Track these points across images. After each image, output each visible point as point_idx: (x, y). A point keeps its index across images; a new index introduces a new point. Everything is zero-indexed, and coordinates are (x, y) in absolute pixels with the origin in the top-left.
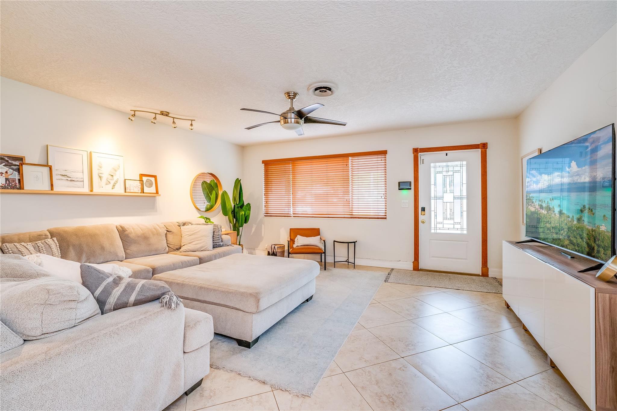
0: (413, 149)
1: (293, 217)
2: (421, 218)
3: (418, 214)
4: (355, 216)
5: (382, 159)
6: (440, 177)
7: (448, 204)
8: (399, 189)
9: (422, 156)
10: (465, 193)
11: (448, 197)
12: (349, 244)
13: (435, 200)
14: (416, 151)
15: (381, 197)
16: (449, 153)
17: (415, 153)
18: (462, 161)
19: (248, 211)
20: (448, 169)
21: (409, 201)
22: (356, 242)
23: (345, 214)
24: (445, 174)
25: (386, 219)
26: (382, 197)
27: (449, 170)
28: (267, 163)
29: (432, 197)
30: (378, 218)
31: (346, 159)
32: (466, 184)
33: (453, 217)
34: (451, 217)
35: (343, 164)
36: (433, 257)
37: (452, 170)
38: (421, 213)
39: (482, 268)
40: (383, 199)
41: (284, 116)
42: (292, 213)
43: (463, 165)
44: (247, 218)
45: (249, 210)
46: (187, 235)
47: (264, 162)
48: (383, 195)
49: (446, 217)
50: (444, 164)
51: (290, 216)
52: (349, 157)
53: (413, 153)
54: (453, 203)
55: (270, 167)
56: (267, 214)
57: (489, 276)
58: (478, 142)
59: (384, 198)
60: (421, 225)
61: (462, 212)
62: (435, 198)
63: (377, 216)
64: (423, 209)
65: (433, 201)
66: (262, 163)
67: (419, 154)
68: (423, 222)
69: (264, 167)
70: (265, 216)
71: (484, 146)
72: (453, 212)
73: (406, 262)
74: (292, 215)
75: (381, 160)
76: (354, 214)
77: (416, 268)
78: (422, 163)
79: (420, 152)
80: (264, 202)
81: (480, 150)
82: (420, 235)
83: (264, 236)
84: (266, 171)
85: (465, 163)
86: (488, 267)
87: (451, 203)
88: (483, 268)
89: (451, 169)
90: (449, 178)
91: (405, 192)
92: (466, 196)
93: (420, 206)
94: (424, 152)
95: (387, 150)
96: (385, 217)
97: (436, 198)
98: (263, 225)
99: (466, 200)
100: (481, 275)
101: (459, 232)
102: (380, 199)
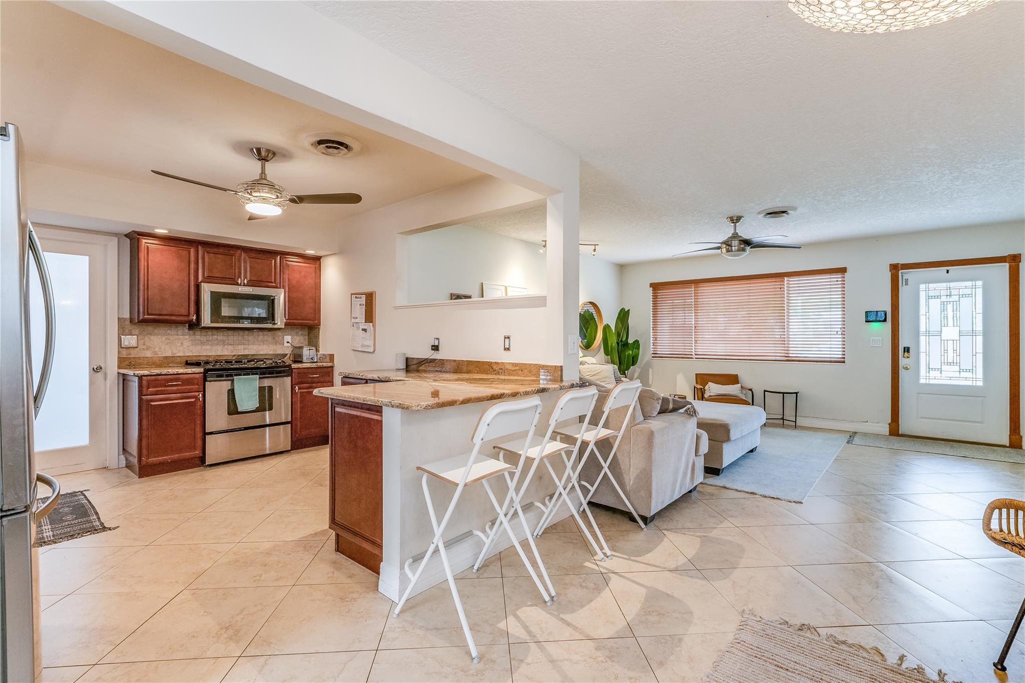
0: (890, 264)
1: (696, 358)
2: (903, 362)
3: (899, 357)
4: (793, 359)
5: (838, 279)
6: (935, 304)
7: (950, 343)
8: (866, 322)
9: (904, 274)
10: (979, 327)
11: (951, 333)
12: (785, 394)
13: (927, 337)
14: (895, 269)
15: (836, 333)
16: (951, 269)
17: (894, 271)
18: (975, 280)
19: (637, 350)
20: (950, 292)
21: (882, 339)
22: (798, 392)
23: (777, 356)
24: (944, 299)
25: (844, 363)
26: (838, 333)
27: (952, 294)
28: (655, 287)
29: (921, 332)
30: (831, 362)
31: (780, 280)
32: (981, 314)
33: (958, 362)
34: (955, 362)
35: (775, 287)
36: (922, 418)
37: (957, 294)
38: (904, 354)
39: (1010, 435)
40: (839, 334)
41: (727, 244)
42: (693, 354)
43: (976, 287)
44: (635, 359)
45: (638, 348)
46: (589, 375)
47: (652, 285)
48: (839, 330)
49: (946, 362)
50: (944, 285)
51: (692, 358)
52: (785, 278)
53: (890, 271)
54: (958, 341)
55: (661, 293)
56: (655, 355)
57: (1023, 448)
58: (1005, 254)
59: (842, 334)
60: (902, 373)
61: (974, 354)
62: (928, 335)
63: (829, 359)
64: (907, 350)
65: (922, 339)
66: (650, 287)
67: (900, 272)
68: (906, 369)
69: (652, 292)
70: (653, 357)
71: (1015, 259)
72: (958, 354)
73: (878, 423)
74: (694, 356)
75: (837, 281)
76: (790, 355)
77: (894, 430)
78: (904, 283)
79: (902, 269)
80: (652, 339)
81: (1007, 265)
82: (901, 386)
83: (652, 383)
84: (655, 297)
85: (979, 283)
86: (1021, 434)
87: (955, 341)
88: (1013, 435)
89: (954, 292)
90: (951, 305)
91: (876, 326)
92: (982, 332)
93: (902, 344)
94: (908, 269)
95: (846, 268)
96: (842, 360)
97: (928, 333)
98: (650, 369)
99: (981, 337)
100: (1008, 445)
101: (969, 383)
102: (834, 334)
